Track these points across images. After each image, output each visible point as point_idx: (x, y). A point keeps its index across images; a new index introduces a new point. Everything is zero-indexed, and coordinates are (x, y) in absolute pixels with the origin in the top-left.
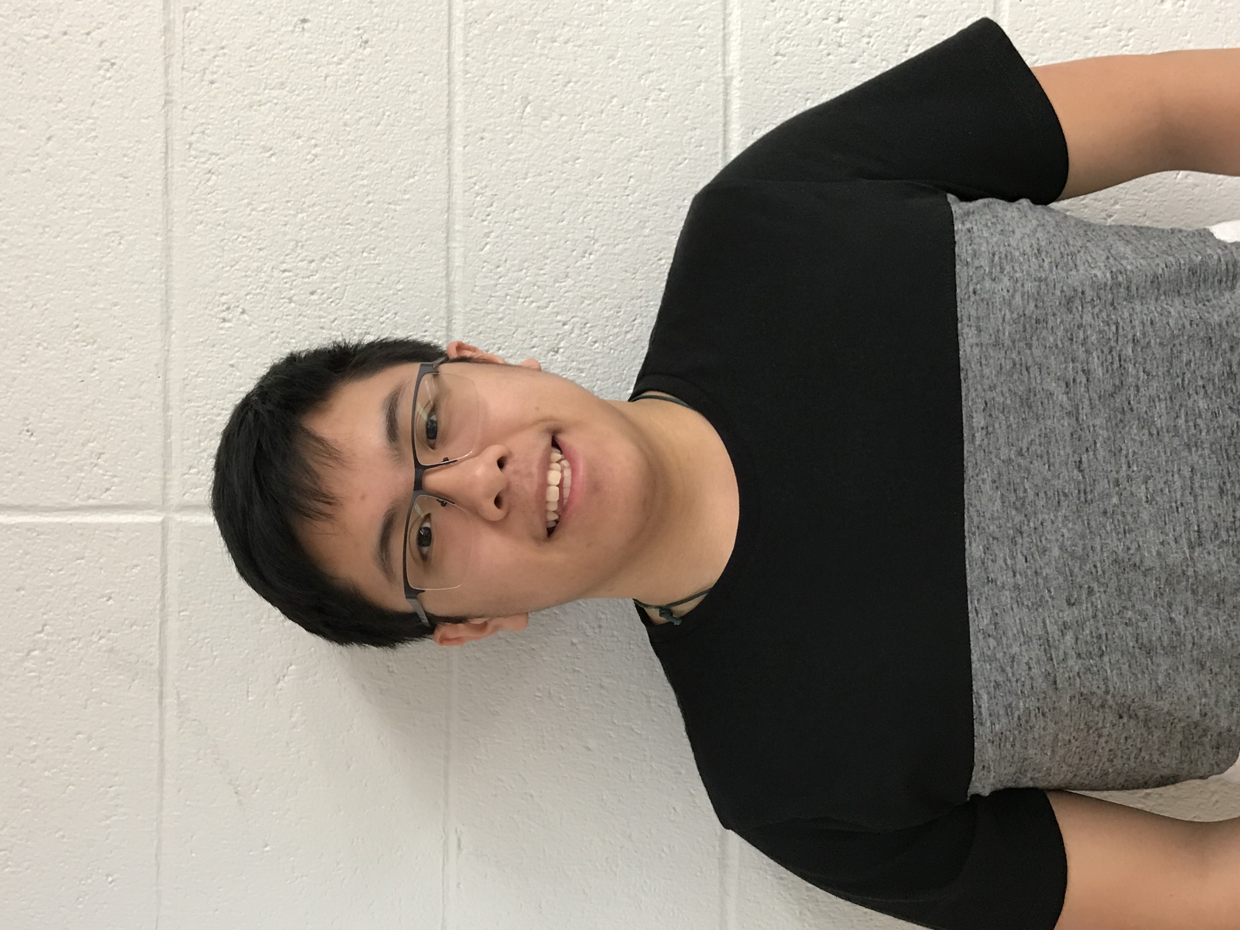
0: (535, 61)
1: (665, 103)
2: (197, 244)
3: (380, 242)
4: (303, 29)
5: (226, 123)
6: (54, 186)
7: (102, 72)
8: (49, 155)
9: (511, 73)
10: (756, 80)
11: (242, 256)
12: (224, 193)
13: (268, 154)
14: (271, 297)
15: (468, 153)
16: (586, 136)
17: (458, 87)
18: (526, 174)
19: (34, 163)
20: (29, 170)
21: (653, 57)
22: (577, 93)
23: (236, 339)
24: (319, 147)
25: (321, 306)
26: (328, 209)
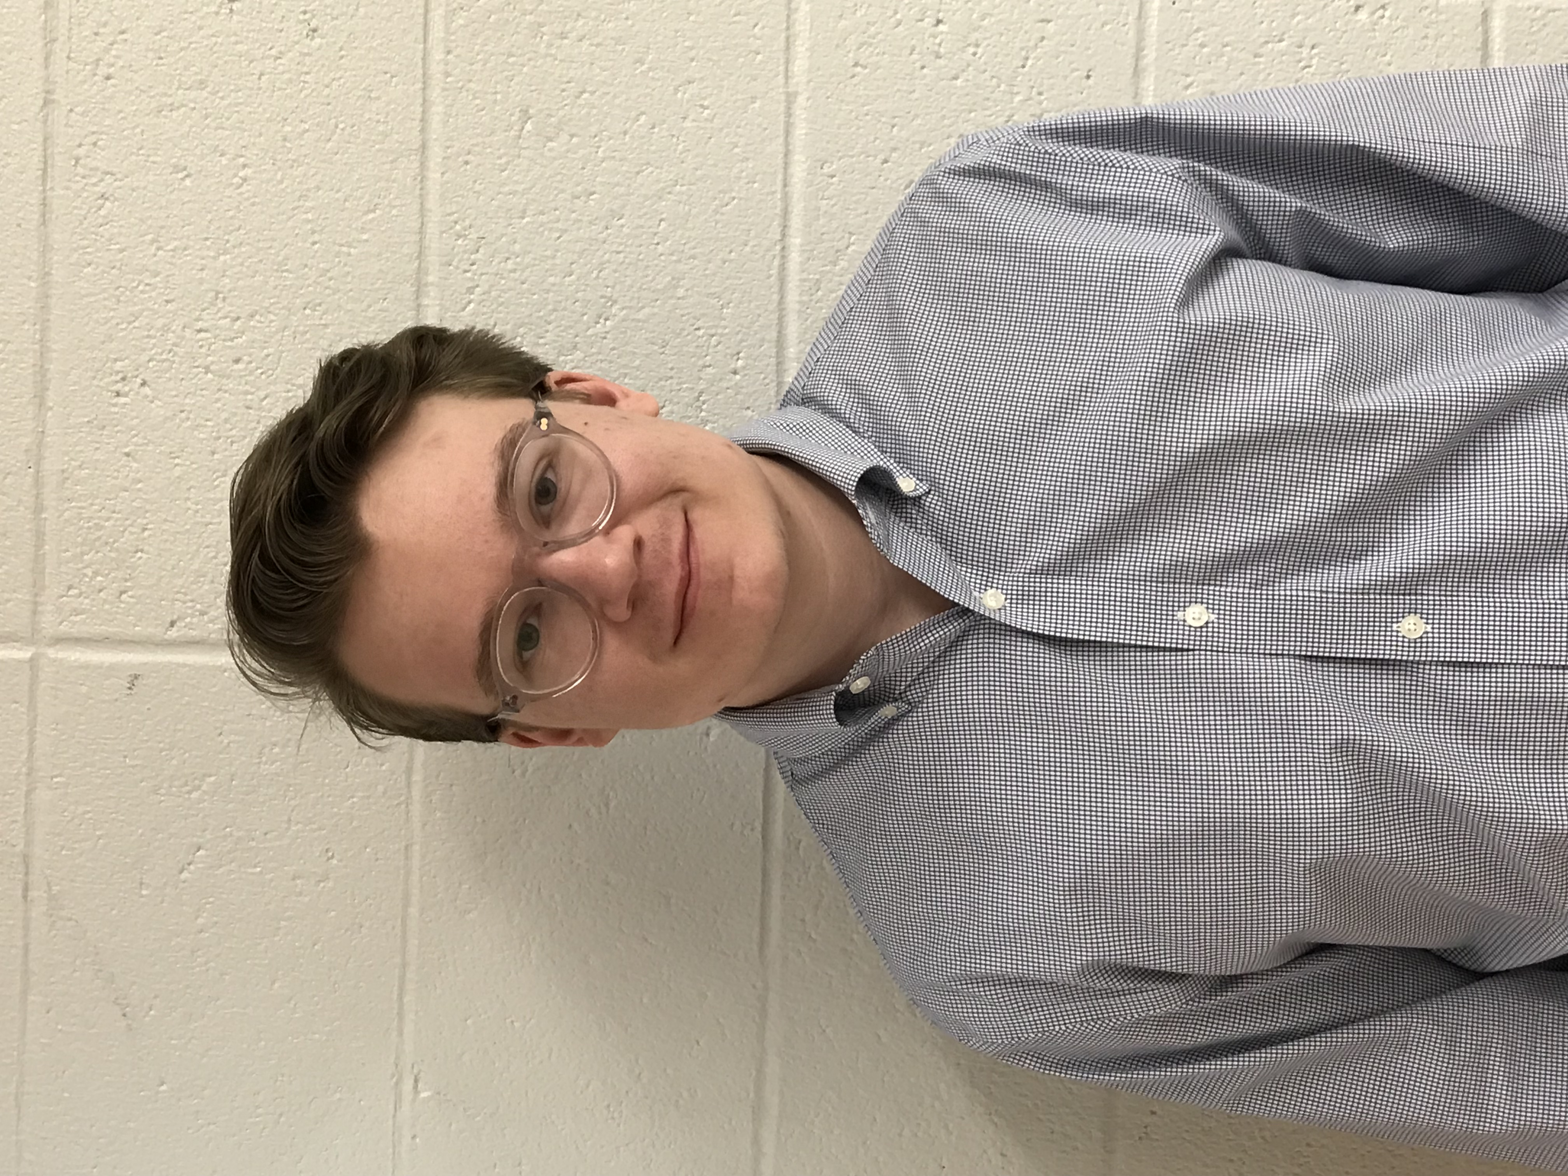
0: (538, 63)
1: (709, 125)
2: (83, 292)
3: (329, 295)
4: (231, 10)
5: (125, 133)
9: (506, 77)
10: (828, 98)
11: (143, 310)
12: (121, 226)
13: (181, 175)
14: (181, 364)
15: (448, 182)
16: (604, 164)
17: (435, 94)
18: (524, 211)
21: (694, 64)
22: (594, 108)
23: (132, 419)
24: (250, 167)
25: (247, 378)
26: (259, 250)
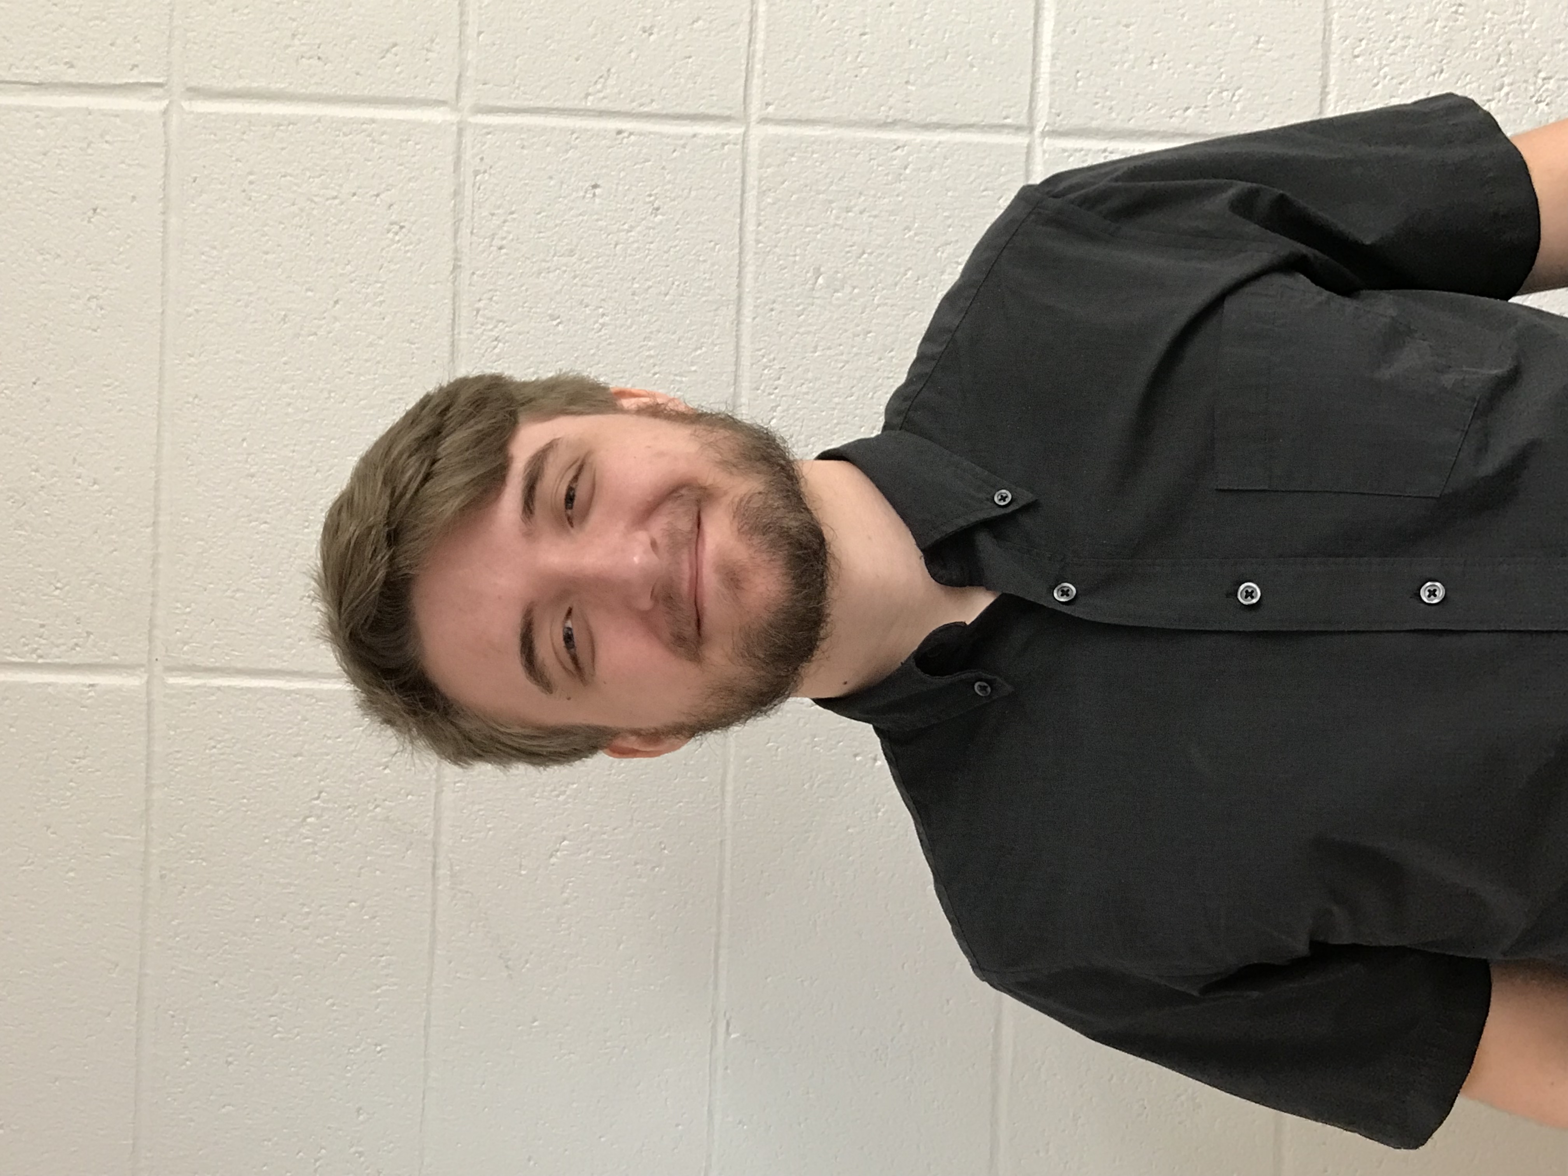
0: (829, 232)
4: (594, 195)
5: (514, 290)
6: (341, 351)
7: (390, 235)
8: (336, 319)
9: (804, 243)
13: (555, 323)
15: (757, 325)
16: (878, 309)
17: (749, 257)
18: (816, 347)
19: (320, 327)
20: (315, 334)
21: (950, 230)
22: (871, 265)
24: (607, 316)
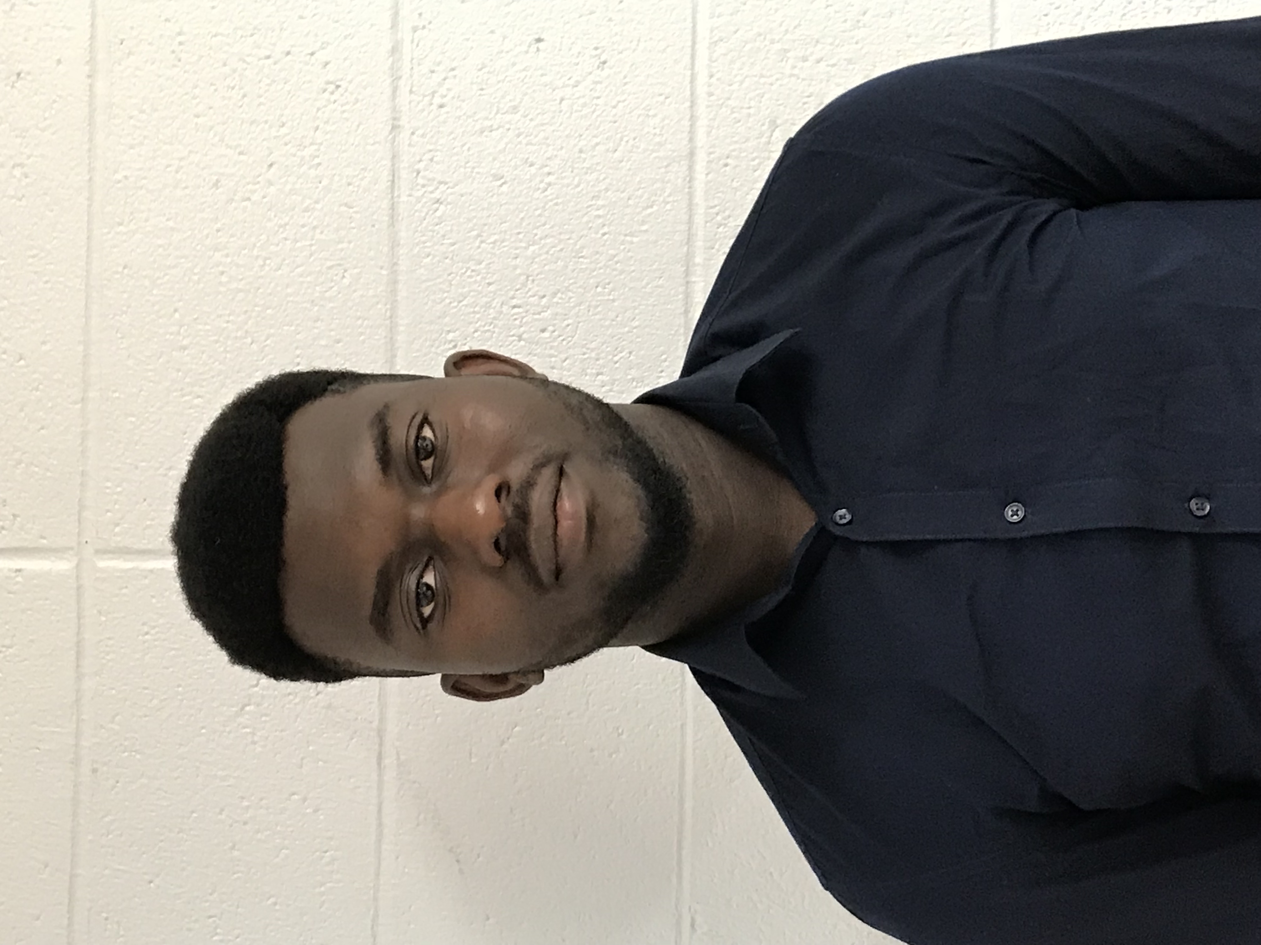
0: (784, 83)
2: (424, 278)
3: (616, 276)
4: (538, 50)
5: (456, 150)
6: (275, 216)
7: (326, 95)
8: (270, 183)
9: (758, 95)
11: (470, 291)
12: (452, 225)
13: (499, 183)
14: (500, 333)
15: (710, 182)
17: (701, 110)
19: (254, 191)
20: (249, 199)
24: (554, 175)
25: (551, 344)
26: (560, 241)
